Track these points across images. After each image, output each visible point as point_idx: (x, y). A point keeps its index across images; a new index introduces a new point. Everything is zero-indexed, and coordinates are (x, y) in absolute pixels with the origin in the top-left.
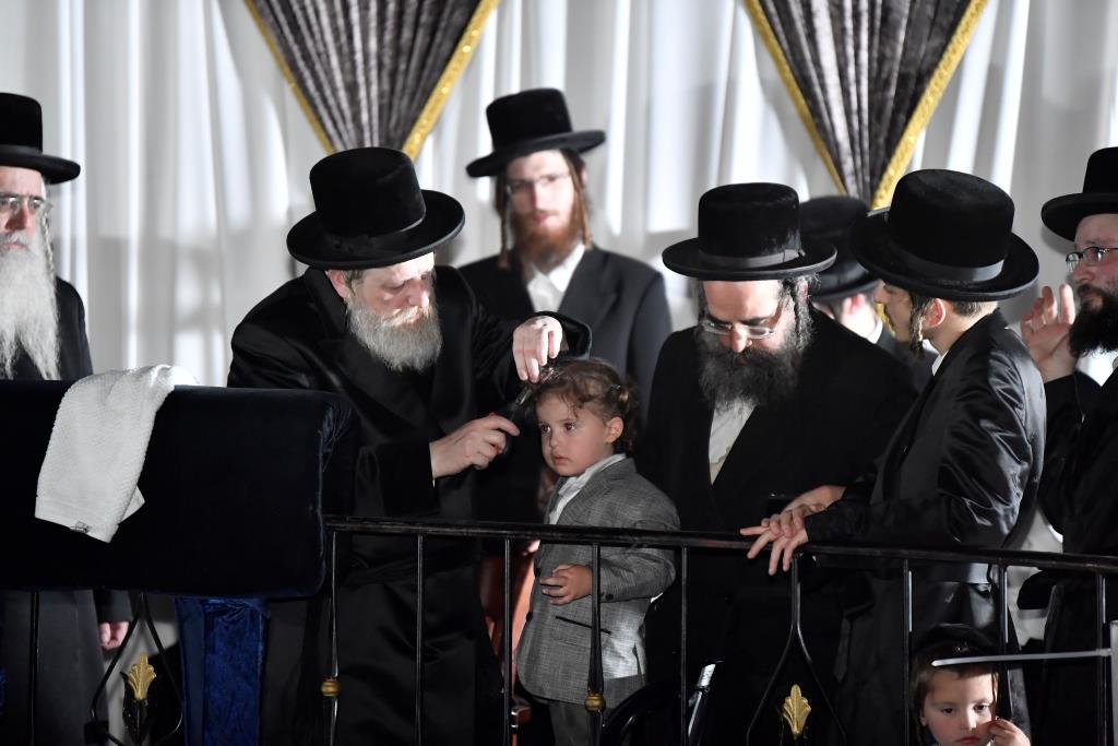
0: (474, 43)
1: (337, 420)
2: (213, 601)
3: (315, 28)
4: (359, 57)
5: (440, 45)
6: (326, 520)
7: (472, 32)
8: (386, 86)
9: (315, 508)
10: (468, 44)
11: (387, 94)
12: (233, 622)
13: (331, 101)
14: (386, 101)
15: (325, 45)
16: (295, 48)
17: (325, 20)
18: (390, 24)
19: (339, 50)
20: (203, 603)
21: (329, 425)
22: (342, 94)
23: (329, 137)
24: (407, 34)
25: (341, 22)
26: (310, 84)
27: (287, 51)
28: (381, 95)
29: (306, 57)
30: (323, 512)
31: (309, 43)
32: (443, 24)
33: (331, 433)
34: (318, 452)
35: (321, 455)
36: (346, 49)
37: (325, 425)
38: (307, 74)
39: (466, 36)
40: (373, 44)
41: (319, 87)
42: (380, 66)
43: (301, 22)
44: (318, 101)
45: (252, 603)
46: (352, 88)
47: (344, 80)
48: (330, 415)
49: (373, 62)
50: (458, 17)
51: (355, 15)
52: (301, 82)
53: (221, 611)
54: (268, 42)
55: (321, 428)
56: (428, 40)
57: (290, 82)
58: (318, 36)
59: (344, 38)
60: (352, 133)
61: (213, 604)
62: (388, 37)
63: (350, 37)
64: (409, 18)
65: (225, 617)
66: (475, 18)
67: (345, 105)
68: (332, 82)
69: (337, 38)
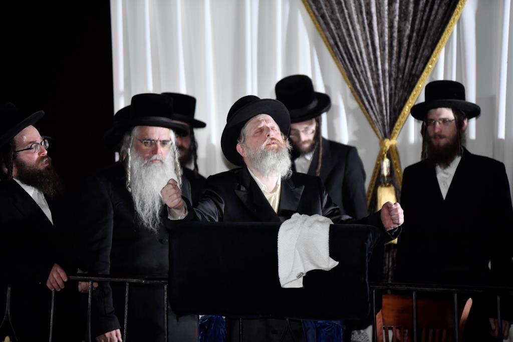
0: (434, 64)
1: (374, 238)
2: (319, 322)
3: (360, 60)
4: (380, 72)
5: (418, 65)
6: (370, 284)
7: (433, 58)
8: (393, 85)
9: (365, 278)
10: (431, 64)
11: (393, 88)
12: (329, 332)
13: (368, 93)
14: (393, 92)
15: (365, 67)
16: (351, 69)
17: (365, 56)
18: (395, 57)
19: (371, 70)
20: (315, 323)
21: (370, 241)
22: (373, 89)
23: (367, 109)
24: (402, 61)
25: (372, 56)
26: (358, 85)
27: (348, 71)
28: (391, 89)
29: (356, 73)
30: (368, 281)
31: (357, 67)
32: (419, 56)
33: (371, 244)
34: (366, 253)
35: (367, 254)
36: (374, 69)
37: (369, 240)
38: (356, 81)
39: (430, 60)
40: (387, 66)
41: (362, 87)
42: (390, 75)
43: (354, 57)
44: (362, 93)
45: (337, 323)
46: (377, 87)
47: (373, 83)
48: (371, 235)
49: (387, 74)
50: (426, 52)
51: (378, 53)
52: (354, 84)
53: (323, 326)
54: (339, 67)
55: (367, 242)
56: (412, 63)
57: (348, 85)
58: (361, 63)
59: (373, 64)
60: (377, 107)
61: (320, 323)
62: (393, 63)
63: (376, 63)
64: (403, 54)
65: (325, 329)
66: (434, 53)
67: (374, 94)
68: (368, 85)
69: (370, 64)
